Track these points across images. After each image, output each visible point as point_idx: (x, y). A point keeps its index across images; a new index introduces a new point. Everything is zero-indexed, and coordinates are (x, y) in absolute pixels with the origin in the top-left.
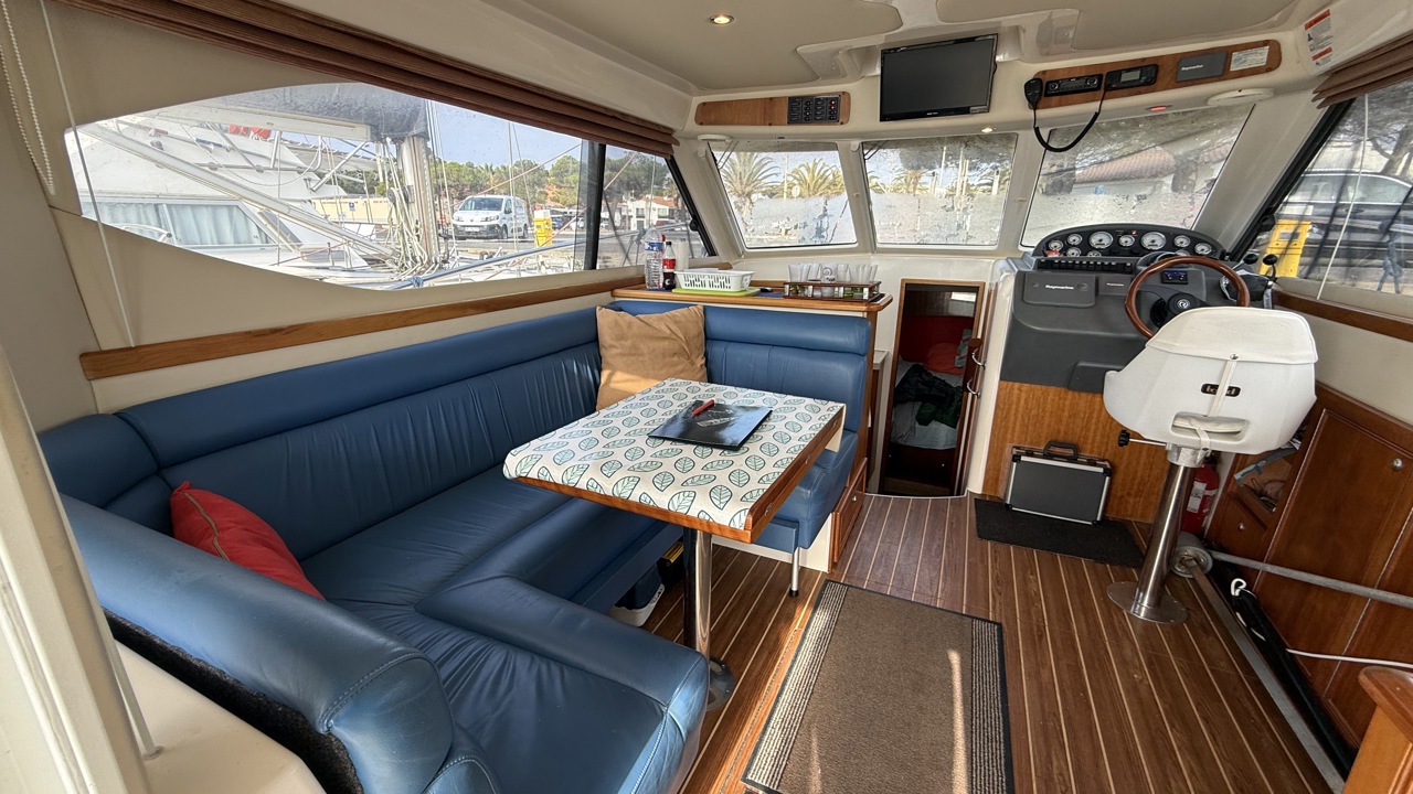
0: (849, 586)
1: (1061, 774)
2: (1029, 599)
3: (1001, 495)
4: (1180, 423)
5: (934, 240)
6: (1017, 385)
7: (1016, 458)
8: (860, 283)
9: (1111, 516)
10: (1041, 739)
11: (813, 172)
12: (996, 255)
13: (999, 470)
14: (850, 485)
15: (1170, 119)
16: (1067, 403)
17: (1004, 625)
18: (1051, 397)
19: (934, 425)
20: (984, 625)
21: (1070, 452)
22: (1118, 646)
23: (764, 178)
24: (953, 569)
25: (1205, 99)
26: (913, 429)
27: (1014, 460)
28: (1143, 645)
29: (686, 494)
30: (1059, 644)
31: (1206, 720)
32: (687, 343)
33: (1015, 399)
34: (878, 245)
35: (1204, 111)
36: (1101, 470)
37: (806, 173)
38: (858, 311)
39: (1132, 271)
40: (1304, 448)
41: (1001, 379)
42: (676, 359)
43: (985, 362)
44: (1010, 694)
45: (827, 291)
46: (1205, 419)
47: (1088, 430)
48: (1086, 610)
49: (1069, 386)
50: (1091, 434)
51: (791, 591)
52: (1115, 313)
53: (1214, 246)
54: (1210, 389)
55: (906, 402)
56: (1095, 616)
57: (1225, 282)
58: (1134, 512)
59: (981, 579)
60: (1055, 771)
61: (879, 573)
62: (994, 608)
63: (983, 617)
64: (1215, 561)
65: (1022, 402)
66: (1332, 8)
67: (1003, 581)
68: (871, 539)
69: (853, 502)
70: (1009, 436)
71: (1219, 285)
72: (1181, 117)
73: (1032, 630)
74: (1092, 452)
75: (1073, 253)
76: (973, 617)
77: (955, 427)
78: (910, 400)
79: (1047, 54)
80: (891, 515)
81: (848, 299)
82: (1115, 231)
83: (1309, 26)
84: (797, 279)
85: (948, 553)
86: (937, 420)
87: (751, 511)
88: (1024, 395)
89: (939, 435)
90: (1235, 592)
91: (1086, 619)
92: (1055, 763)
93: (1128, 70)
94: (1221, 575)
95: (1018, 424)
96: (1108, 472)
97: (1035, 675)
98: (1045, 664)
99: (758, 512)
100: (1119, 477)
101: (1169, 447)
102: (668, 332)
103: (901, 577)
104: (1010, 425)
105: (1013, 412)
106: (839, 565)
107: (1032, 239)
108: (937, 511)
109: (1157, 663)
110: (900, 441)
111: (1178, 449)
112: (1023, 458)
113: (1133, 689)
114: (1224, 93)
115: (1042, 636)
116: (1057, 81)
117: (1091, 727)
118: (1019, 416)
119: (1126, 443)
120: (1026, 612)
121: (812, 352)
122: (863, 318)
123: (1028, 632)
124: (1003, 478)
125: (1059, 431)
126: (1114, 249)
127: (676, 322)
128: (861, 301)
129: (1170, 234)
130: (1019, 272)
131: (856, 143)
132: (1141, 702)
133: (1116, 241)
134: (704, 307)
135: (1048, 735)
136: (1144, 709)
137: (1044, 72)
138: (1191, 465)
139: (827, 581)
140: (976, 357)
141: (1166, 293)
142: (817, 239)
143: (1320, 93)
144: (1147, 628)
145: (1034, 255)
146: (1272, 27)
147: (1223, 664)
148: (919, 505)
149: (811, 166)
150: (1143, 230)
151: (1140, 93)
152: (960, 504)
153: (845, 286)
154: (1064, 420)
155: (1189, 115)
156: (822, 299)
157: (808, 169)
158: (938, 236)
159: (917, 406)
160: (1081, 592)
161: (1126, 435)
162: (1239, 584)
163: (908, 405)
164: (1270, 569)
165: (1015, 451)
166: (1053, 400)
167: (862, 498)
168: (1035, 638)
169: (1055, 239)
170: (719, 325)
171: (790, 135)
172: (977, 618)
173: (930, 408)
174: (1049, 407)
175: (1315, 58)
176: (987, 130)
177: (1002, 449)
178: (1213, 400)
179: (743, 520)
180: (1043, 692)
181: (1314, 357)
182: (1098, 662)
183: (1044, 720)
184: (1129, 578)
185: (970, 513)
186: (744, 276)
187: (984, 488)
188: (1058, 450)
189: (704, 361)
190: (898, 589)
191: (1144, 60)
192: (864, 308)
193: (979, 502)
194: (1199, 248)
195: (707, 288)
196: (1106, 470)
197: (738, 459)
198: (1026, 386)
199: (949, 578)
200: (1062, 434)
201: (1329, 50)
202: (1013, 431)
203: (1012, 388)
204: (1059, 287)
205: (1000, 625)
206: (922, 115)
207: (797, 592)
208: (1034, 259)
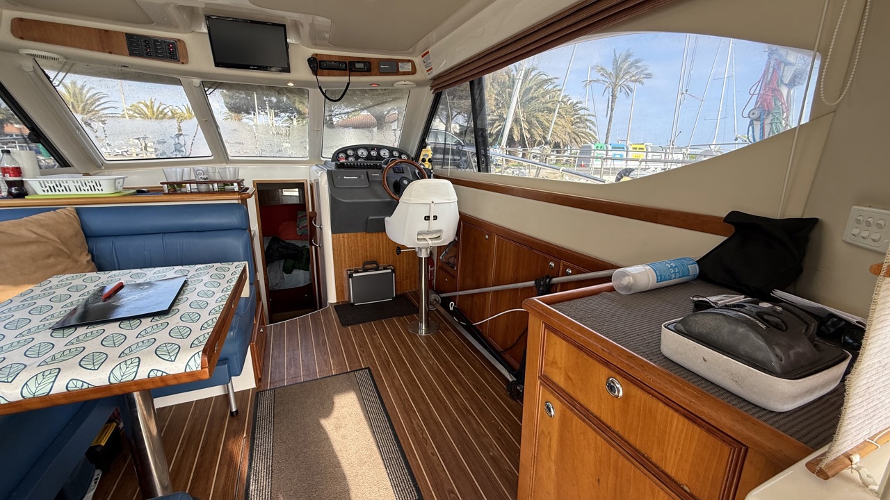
0: (274, 389)
1: (418, 426)
2: (377, 348)
3: (347, 299)
4: (420, 237)
5: (268, 154)
6: (341, 235)
7: (350, 276)
8: (229, 179)
9: (398, 293)
10: (405, 415)
11: (152, 108)
12: (309, 163)
13: (343, 286)
14: (256, 321)
15: (380, 92)
16: (367, 240)
17: (371, 367)
18: (359, 238)
19: (295, 272)
20: (361, 372)
21: (375, 266)
22: (420, 352)
23: (102, 109)
24: (336, 351)
25: (392, 84)
26: (282, 278)
27: (350, 277)
28: (429, 347)
29: (129, 362)
30: (397, 363)
31: (458, 367)
32: (63, 243)
33: (342, 243)
34: (230, 158)
35: (392, 90)
36: (390, 271)
37: (145, 109)
38: (233, 200)
39: (380, 168)
40: (459, 239)
41: (332, 233)
42: (52, 260)
43: (321, 225)
44: (385, 401)
45: (203, 188)
46: (428, 233)
47: (380, 252)
48: (403, 342)
49: (367, 231)
50: (381, 254)
51: (232, 413)
52: (378, 188)
53: (408, 156)
54: (427, 218)
55: (273, 262)
56: (407, 343)
57: (417, 171)
58: (407, 289)
59: (351, 348)
60: (416, 426)
61: (292, 372)
62: (363, 361)
63: (358, 368)
64: (442, 298)
65: (346, 244)
66: (429, 50)
67: (363, 345)
68: (280, 352)
69: (261, 332)
70: (343, 265)
71: (415, 172)
72: (384, 92)
73: (384, 363)
74: (384, 263)
75: (352, 159)
76: (354, 371)
77: (308, 270)
78: (276, 260)
79: (316, 45)
80: (288, 333)
81: (222, 192)
82: (368, 148)
83: (423, 56)
84: (173, 179)
85: (329, 342)
86: (296, 268)
87: (204, 351)
88: (346, 240)
89: (299, 278)
90: (451, 309)
91: (404, 347)
92: (414, 422)
93: (358, 62)
94: (445, 303)
95: (346, 256)
96: (393, 271)
97: (393, 385)
98: (394, 377)
99: (209, 351)
100: (397, 272)
101: (417, 250)
102: (34, 236)
103: (307, 368)
104: (343, 258)
105: (343, 251)
106: (263, 378)
107: (328, 154)
108: (316, 320)
109: (436, 352)
110: (276, 288)
111: (420, 249)
112: (354, 275)
113: (431, 368)
114: (401, 82)
115: (389, 363)
116: (325, 61)
117: (423, 396)
118: (346, 252)
119: (400, 252)
120: (378, 356)
121: (201, 233)
122: (239, 203)
123: (383, 365)
124: (346, 289)
125: (367, 256)
126: (369, 157)
127: (42, 226)
128: (233, 192)
129: (391, 150)
130: (328, 170)
131: (197, 81)
132: (436, 374)
133: (369, 153)
134: (77, 209)
135: (407, 411)
136: (438, 375)
137: (316, 55)
138: (426, 256)
139: (257, 393)
140: (315, 223)
141: (397, 177)
142: (177, 153)
143: (432, 87)
144: (427, 338)
145: (332, 161)
146: (410, 54)
147: (456, 341)
148: (303, 320)
149: (149, 103)
150: (379, 148)
151: (365, 75)
152: (327, 312)
153: (218, 182)
154: (368, 249)
155: (387, 91)
156: (200, 193)
157: (146, 106)
158: (272, 152)
159: (282, 262)
160: (398, 334)
161: (399, 248)
162: (452, 304)
163: (276, 263)
164: (461, 293)
165: (349, 272)
166: (361, 240)
167: (265, 329)
168: (386, 365)
169: (341, 152)
170: (96, 223)
171: (133, 66)
172: (356, 371)
173: (290, 262)
174: (359, 244)
175: (428, 71)
176: (291, 85)
177: (342, 273)
178: (429, 223)
179: (199, 361)
180: (398, 391)
181: (456, 199)
182: (415, 364)
183: (403, 404)
184: (414, 319)
185: (333, 315)
186: (115, 179)
187: (337, 299)
188: (369, 266)
189: (89, 257)
190: (308, 376)
191: (363, 58)
192: (237, 197)
193: (337, 307)
194: (403, 156)
195: (74, 192)
196: (392, 270)
197: (174, 320)
198: (346, 235)
199: (335, 356)
200: (369, 258)
201: (431, 69)
202: (345, 261)
203: (339, 237)
204: (351, 177)
205: (368, 368)
206: (246, 67)
207: (237, 411)
208: (334, 163)
